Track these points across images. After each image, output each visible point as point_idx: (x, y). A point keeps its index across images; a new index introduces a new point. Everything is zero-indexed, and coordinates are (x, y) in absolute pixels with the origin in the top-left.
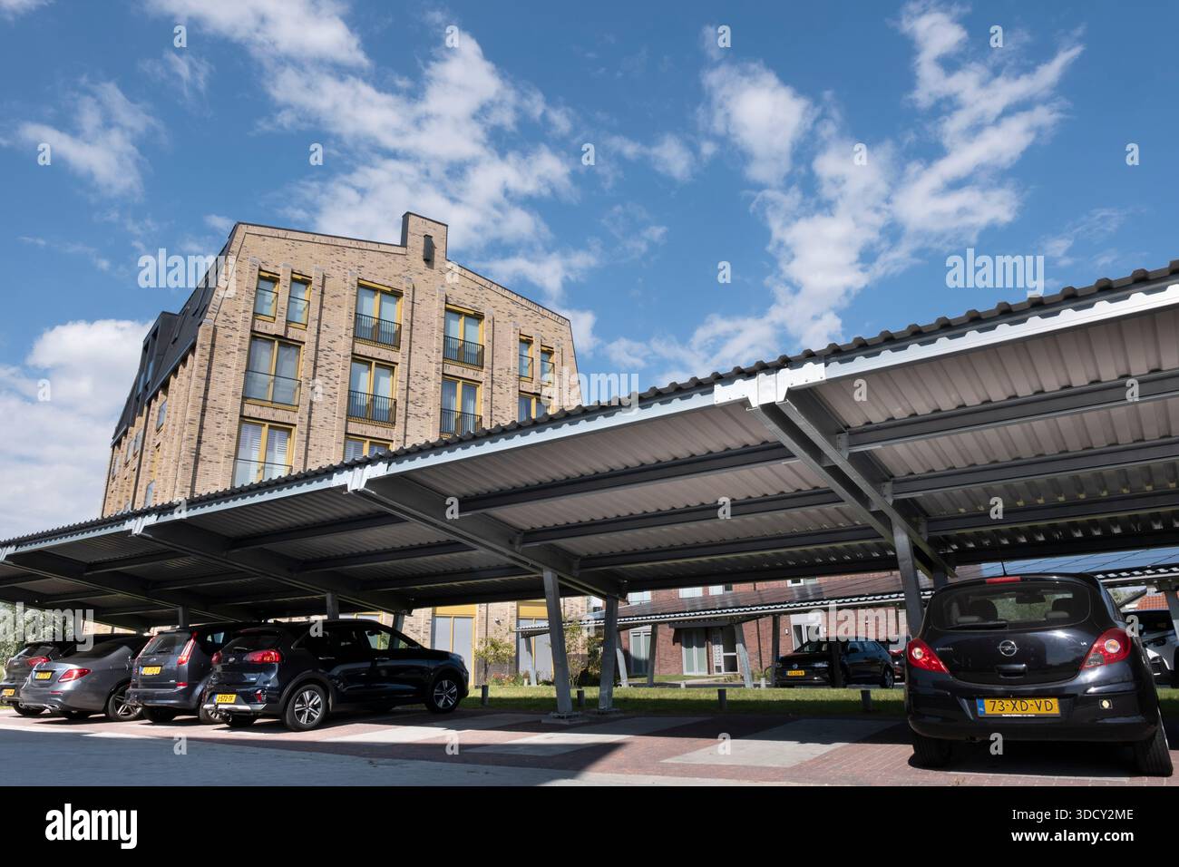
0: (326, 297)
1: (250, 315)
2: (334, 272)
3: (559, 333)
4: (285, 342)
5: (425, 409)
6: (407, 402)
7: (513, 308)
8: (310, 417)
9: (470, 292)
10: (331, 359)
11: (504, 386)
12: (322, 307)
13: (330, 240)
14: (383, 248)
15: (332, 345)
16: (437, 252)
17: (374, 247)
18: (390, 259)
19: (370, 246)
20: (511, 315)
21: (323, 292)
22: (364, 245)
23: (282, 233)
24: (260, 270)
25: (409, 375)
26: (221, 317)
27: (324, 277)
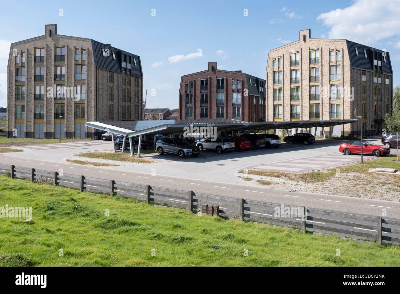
0: (285, 60)
1: (272, 69)
2: (286, 53)
3: (343, 45)
4: (279, 72)
5: (306, 78)
6: (302, 77)
7: (328, 43)
8: (284, 85)
9: (315, 44)
10: (287, 73)
11: (326, 66)
12: (284, 62)
13: (284, 47)
14: (295, 43)
15: (287, 69)
16: (307, 37)
17: (293, 44)
18: (296, 45)
19: (292, 44)
20: (327, 45)
21: (284, 59)
22: (291, 44)
23: (276, 50)
24: (273, 59)
25: (302, 71)
26: (269, 71)
27: (284, 55)
